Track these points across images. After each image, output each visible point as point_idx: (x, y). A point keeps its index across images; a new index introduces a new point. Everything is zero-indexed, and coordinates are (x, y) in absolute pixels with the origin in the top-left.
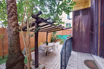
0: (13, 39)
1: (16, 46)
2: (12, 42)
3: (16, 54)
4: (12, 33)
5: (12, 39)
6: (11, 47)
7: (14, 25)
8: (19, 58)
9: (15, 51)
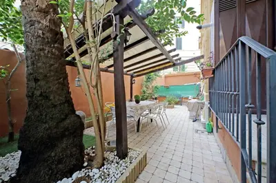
0: (42, 54)
1: (56, 82)
2: (39, 64)
3: (55, 106)
4: (40, 32)
5: (39, 55)
6: (36, 83)
7: (44, 6)
8: (68, 121)
9: (51, 98)
